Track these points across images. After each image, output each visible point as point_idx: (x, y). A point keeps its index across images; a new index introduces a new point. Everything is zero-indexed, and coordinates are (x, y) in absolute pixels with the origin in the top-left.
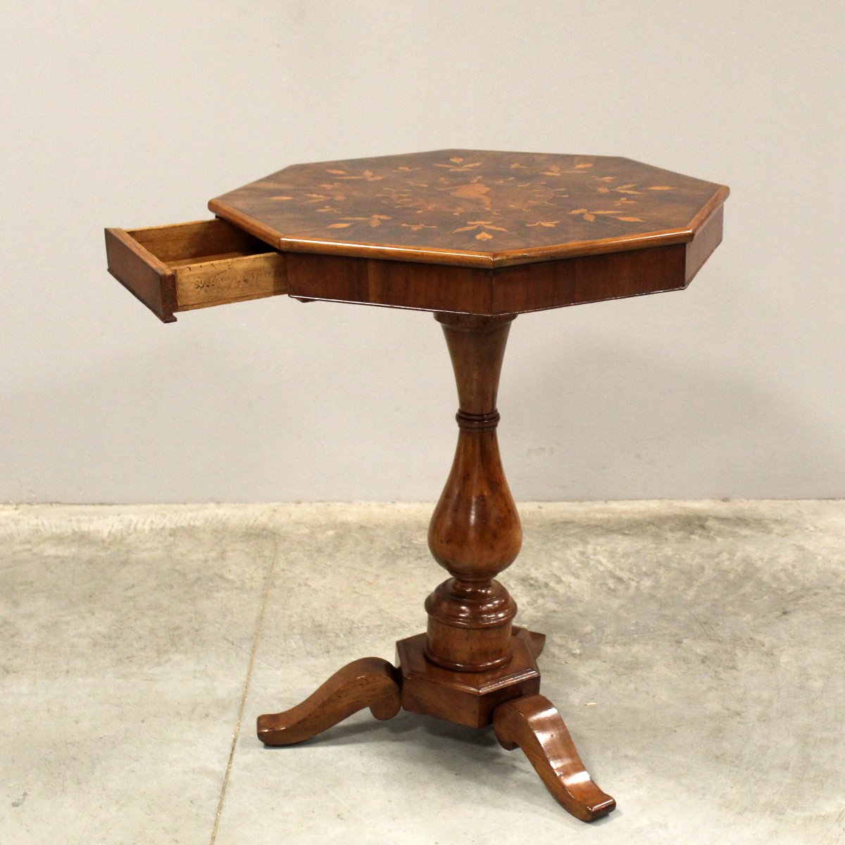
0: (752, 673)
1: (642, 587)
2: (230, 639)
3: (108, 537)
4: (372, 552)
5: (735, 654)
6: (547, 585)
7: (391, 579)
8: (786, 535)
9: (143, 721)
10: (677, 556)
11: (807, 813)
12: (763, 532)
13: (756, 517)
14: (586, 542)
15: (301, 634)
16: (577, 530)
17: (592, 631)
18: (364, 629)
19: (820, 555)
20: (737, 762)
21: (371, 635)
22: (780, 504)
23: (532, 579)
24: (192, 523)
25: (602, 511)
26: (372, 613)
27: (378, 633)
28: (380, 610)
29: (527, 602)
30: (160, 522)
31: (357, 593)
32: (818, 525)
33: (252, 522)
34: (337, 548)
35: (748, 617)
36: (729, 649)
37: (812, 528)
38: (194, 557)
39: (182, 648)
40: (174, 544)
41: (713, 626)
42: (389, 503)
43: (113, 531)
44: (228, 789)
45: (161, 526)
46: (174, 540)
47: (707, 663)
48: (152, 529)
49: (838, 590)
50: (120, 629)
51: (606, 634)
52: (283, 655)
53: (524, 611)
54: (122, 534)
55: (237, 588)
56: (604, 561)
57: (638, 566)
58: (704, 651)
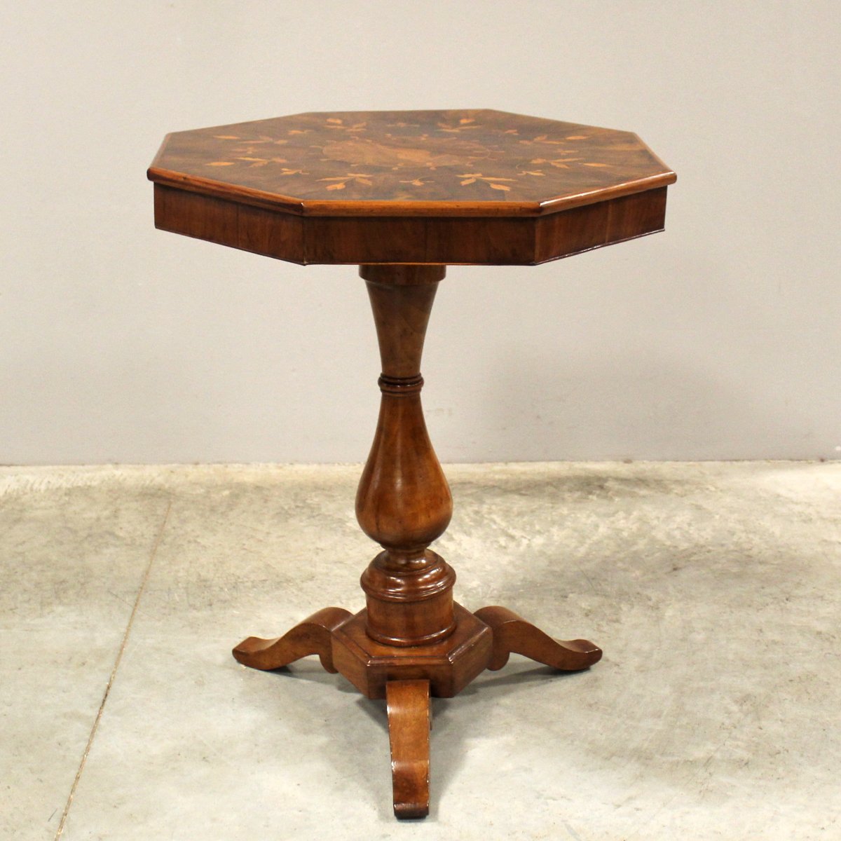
0: (636, 626)
1: (533, 545)
2: (114, 593)
3: (4, 496)
4: (265, 511)
5: (620, 608)
7: (283, 536)
8: (685, 495)
9: (20, 669)
10: (573, 515)
11: (675, 759)
12: (662, 492)
13: (656, 478)
14: (482, 502)
15: (186, 588)
16: (474, 491)
17: (479, 586)
18: (249, 584)
19: (717, 514)
20: (609, 711)
21: (255, 589)
22: (681, 465)
24: (89, 484)
25: (501, 472)
26: (259, 569)
27: (263, 587)
28: (267, 566)
30: (56, 482)
31: (246, 549)
32: (720, 485)
33: (148, 482)
34: (231, 507)
35: (638, 573)
36: (614, 603)
37: (713, 489)
38: (88, 515)
39: (66, 601)
40: (69, 503)
41: (600, 582)
42: (287, 464)
43: (8, 491)
44: (97, 732)
45: (57, 486)
46: (69, 499)
47: (591, 616)
48: (47, 489)
49: (732, 547)
50: (6, 582)
51: (491, 589)
52: (165, 608)
54: (18, 493)
55: (127, 545)
56: (498, 520)
57: (532, 525)
58: (589, 606)
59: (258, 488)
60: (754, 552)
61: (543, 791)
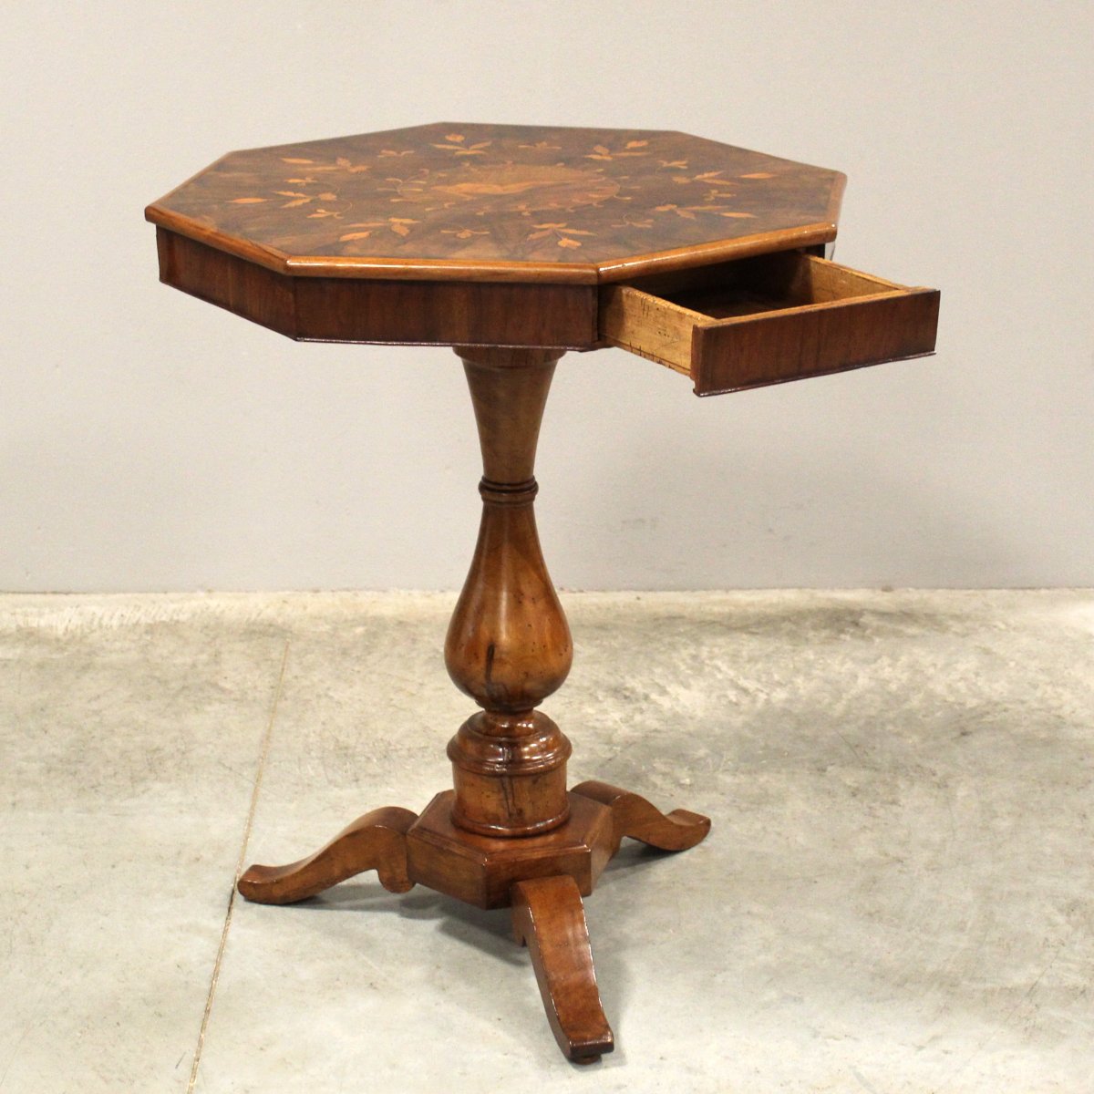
0: (919, 810)
1: (774, 700)
2: (227, 764)
3: (65, 634)
4: (414, 654)
5: (897, 786)
6: (646, 697)
7: (441, 689)
8: (967, 635)
9: (113, 866)
10: (821, 661)
11: (989, 985)
12: (937, 630)
13: (927, 611)
14: (698, 643)
15: (322, 758)
16: (688, 628)
17: (707, 755)
18: (404, 753)
19: (1012, 660)
20: (896, 921)
21: (413, 760)
22: (959, 594)
23: (626, 689)
24: (175, 618)
25: (721, 603)
26: (415, 732)
27: (423, 757)
28: (425, 729)
29: (621, 719)
30: (132, 616)
31: (394, 706)
32: (1012, 621)
33: (254, 616)
34: (369, 650)
35: (915, 739)
36: (889, 779)
37: (1003, 627)
38: (179, 660)
39: (164, 775)
40: (151, 644)
41: (867, 750)
42: (437, 592)
43: (70, 627)
44: (226, 950)
45: (134, 621)
46: (152, 638)
47: (859, 796)
48: (121, 625)
49: (1036, 705)
50: (81, 750)
51: (725, 759)
52: (297, 784)
53: (616, 730)
54: (83, 630)
55: (235, 700)
56: (724, 668)
57: (769, 674)
58: (855, 782)
59: (401, 624)
60: (1066, 710)
61: (820, 1027)
